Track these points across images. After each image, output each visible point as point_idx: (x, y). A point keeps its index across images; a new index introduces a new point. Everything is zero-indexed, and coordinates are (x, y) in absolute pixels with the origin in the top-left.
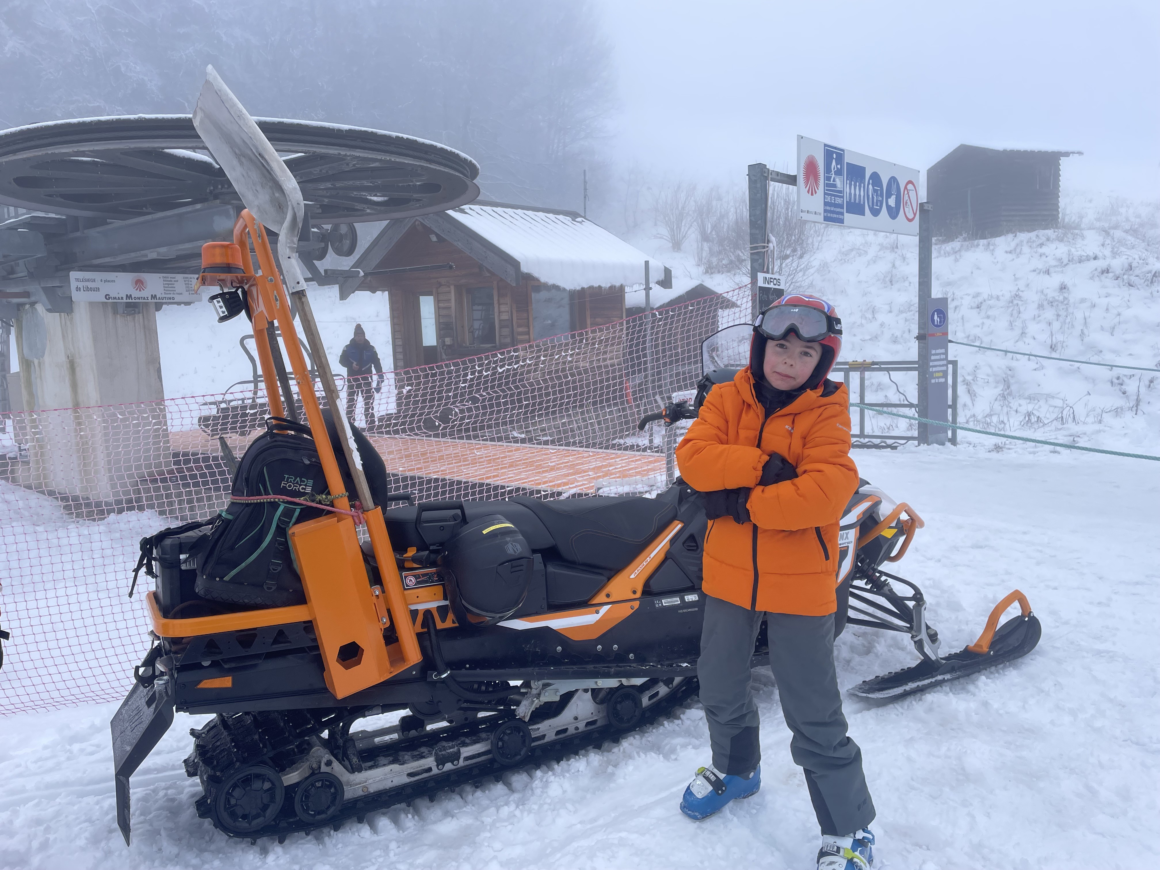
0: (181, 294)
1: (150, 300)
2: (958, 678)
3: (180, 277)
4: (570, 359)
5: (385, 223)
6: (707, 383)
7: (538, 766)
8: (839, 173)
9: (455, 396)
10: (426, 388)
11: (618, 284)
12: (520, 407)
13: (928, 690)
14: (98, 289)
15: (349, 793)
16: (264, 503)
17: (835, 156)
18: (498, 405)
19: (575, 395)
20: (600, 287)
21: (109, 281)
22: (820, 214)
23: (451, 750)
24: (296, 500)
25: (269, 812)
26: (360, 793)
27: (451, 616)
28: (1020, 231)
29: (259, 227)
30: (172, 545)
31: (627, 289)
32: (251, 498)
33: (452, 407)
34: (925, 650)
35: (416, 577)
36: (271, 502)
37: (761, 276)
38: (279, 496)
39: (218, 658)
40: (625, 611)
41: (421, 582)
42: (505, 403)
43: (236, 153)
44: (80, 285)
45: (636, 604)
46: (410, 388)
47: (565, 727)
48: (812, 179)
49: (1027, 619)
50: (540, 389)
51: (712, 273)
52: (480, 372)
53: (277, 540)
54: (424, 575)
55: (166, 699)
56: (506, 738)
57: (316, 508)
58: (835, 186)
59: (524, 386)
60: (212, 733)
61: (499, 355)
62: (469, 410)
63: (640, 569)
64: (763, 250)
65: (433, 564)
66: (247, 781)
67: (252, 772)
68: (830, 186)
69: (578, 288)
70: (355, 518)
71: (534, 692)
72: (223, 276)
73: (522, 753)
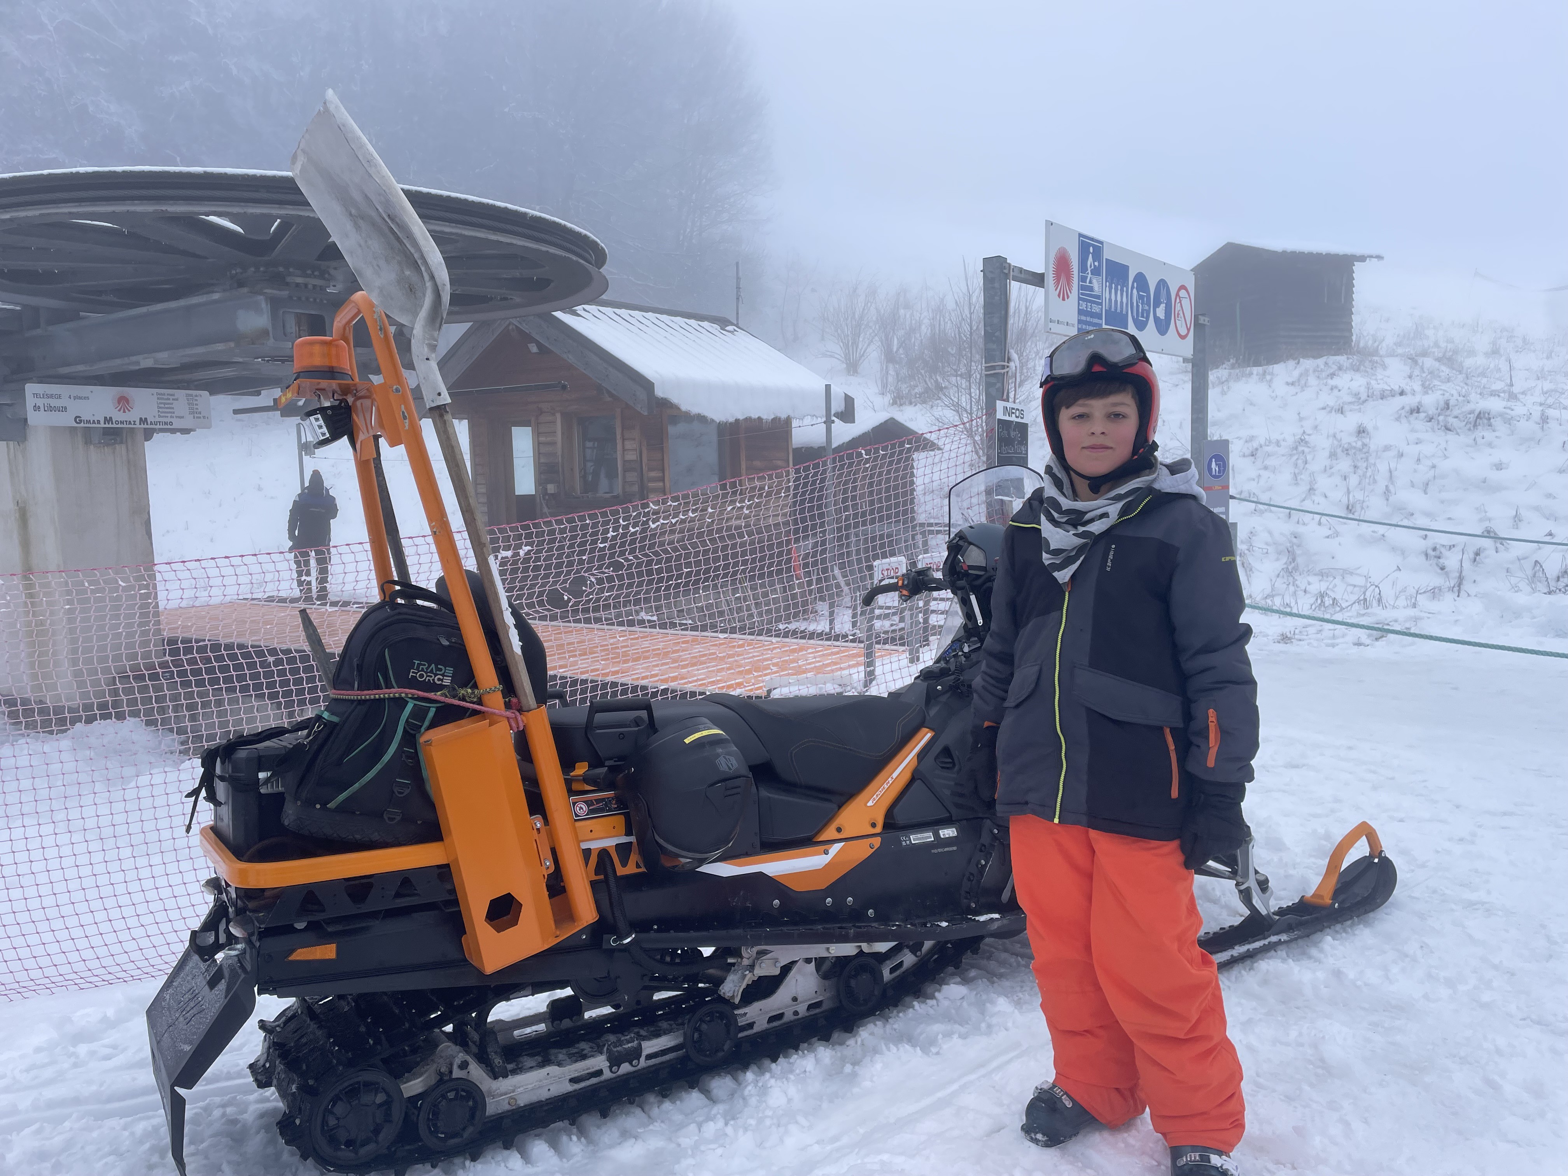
0: (182, 417)
1: (138, 426)
2: (1296, 939)
3: (181, 394)
4: (747, 512)
5: (467, 326)
6: (961, 543)
7: (745, 1067)
8: (1096, 272)
9: (591, 560)
10: (550, 550)
11: (783, 416)
12: (679, 577)
13: (1259, 956)
14: (65, 409)
15: (493, 1107)
16: (384, 699)
17: (1091, 250)
18: (650, 573)
19: (754, 561)
20: (760, 419)
21: (80, 398)
22: (1073, 325)
23: (630, 1045)
24: (431, 695)
25: (381, 1136)
26: (507, 1107)
27: (634, 858)
28: (1304, 357)
29: (380, 316)
30: (248, 760)
31: (795, 423)
32: (366, 692)
33: (586, 575)
34: (1254, 902)
35: (588, 803)
36: (394, 699)
37: (1000, 405)
38: (407, 690)
39: (319, 917)
40: (863, 851)
41: (597, 810)
42: (660, 571)
43: (351, 214)
44: (40, 402)
45: (877, 842)
46: (529, 548)
47: (781, 1012)
48: (1063, 279)
49: (1376, 860)
50: (706, 552)
51: (901, 405)
52: (626, 527)
53: (404, 752)
54: (598, 801)
55: (243, 976)
56: (704, 1027)
57: (459, 706)
58: (1091, 289)
59: (685, 548)
60: (292, 1025)
61: (651, 505)
62: (610, 579)
63: (880, 793)
64: (1003, 371)
65: (611, 786)
66: (353, 1092)
67: (360, 1079)
68: (1086, 289)
69: (731, 420)
70: (511, 720)
71: (746, 962)
72: (324, 383)
73: (726, 1047)
